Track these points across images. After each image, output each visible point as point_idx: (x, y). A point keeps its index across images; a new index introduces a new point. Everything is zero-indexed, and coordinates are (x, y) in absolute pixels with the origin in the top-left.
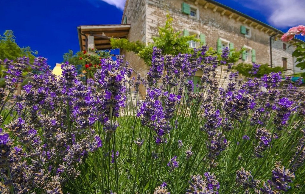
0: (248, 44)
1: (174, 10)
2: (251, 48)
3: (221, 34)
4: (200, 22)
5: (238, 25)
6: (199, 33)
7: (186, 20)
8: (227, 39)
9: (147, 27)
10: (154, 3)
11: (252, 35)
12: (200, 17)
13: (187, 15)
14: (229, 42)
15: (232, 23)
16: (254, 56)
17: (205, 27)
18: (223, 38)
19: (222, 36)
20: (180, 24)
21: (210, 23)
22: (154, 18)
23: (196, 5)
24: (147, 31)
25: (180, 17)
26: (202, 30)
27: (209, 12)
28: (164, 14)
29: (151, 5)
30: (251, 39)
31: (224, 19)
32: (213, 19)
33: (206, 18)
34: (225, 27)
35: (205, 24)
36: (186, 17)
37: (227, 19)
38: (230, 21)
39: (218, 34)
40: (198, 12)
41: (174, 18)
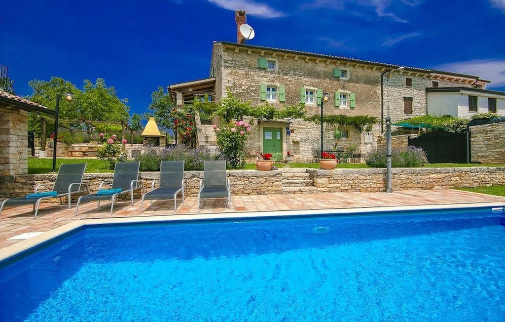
0: (344, 88)
1: (250, 67)
2: (349, 92)
3: (306, 81)
4: (279, 73)
5: (330, 68)
6: (278, 84)
7: (263, 74)
8: (314, 86)
9: (223, 87)
10: (229, 65)
11: (351, 76)
12: (279, 68)
13: (265, 69)
14: (316, 89)
15: (321, 67)
16: (353, 101)
17: (285, 77)
18: (308, 85)
19: (307, 83)
20: (257, 79)
21: (292, 72)
22: (230, 78)
23: (274, 58)
24: (223, 91)
25: (256, 73)
26: (282, 81)
27: (290, 61)
28: (240, 72)
29: (226, 67)
30: (349, 81)
31: (310, 65)
32: (296, 68)
33: (287, 68)
34: (311, 74)
35: (286, 74)
36: (264, 71)
37: (314, 64)
38: (319, 66)
39: (302, 82)
40: (277, 64)
41: (250, 74)
